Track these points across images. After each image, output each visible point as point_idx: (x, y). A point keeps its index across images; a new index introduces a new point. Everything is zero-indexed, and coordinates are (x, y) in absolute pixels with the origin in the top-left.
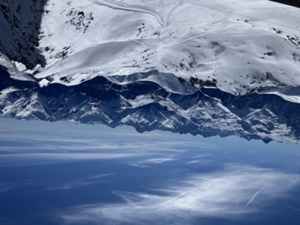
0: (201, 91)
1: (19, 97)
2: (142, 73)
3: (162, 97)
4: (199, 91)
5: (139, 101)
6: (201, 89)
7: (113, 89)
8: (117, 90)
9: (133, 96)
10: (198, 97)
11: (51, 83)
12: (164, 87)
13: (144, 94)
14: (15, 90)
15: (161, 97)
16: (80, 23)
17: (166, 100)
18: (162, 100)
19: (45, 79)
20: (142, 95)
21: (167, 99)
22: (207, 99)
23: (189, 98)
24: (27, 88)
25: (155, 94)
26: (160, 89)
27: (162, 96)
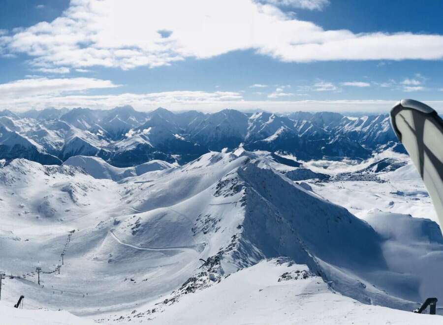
0: (62, 161)
1: (261, 133)
2: (132, 175)
3: (105, 150)
4: (64, 161)
5: (132, 142)
6: (62, 163)
7: (164, 154)
8: (159, 153)
9: (140, 148)
10: (64, 154)
11: (231, 152)
12: (104, 162)
13: (127, 151)
14: (265, 140)
15: (107, 151)
16: (206, 223)
17: (100, 147)
18: (105, 147)
19: (238, 156)
20: (130, 150)
21: (100, 149)
22: (54, 152)
23: (74, 152)
24: (255, 144)
25: (114, 153)
26: (109, 160)
27: (105, 152)
